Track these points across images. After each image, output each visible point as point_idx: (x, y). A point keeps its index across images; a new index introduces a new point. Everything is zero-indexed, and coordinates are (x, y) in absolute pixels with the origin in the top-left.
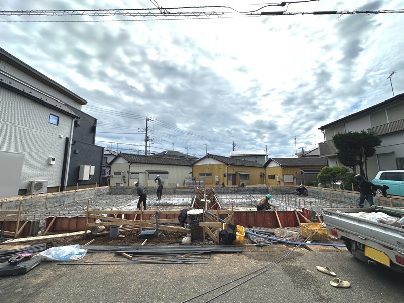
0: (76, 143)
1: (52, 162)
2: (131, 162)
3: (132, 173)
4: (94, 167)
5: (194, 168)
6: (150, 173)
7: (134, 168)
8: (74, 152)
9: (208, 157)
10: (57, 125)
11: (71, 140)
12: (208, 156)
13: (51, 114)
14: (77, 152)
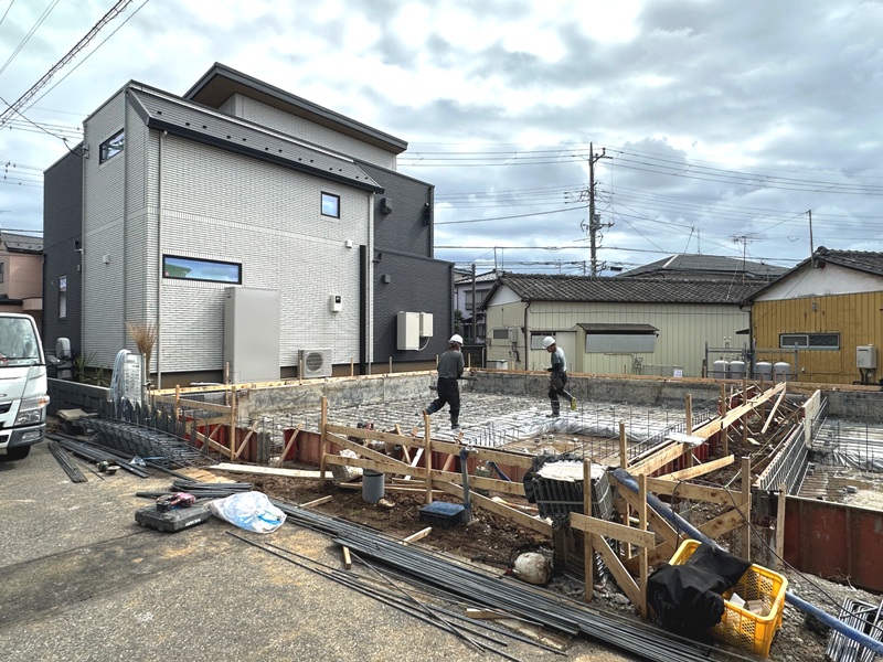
0: (383, 256)
1: (337, 307)
2: (529, 301)
3: (535, 333)
4: (431, 316)
5: (758, 312)
6: (588, 332)
7: (540, 319)
8: (381, 282)
9: (822, 265)
10: (339, 217)
11: (372, 250)
12: (823, 260)
13: (323, 193)
14: (388, 279)
